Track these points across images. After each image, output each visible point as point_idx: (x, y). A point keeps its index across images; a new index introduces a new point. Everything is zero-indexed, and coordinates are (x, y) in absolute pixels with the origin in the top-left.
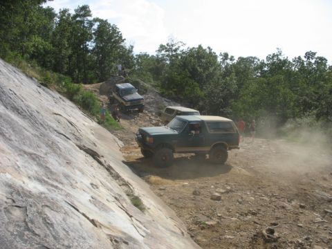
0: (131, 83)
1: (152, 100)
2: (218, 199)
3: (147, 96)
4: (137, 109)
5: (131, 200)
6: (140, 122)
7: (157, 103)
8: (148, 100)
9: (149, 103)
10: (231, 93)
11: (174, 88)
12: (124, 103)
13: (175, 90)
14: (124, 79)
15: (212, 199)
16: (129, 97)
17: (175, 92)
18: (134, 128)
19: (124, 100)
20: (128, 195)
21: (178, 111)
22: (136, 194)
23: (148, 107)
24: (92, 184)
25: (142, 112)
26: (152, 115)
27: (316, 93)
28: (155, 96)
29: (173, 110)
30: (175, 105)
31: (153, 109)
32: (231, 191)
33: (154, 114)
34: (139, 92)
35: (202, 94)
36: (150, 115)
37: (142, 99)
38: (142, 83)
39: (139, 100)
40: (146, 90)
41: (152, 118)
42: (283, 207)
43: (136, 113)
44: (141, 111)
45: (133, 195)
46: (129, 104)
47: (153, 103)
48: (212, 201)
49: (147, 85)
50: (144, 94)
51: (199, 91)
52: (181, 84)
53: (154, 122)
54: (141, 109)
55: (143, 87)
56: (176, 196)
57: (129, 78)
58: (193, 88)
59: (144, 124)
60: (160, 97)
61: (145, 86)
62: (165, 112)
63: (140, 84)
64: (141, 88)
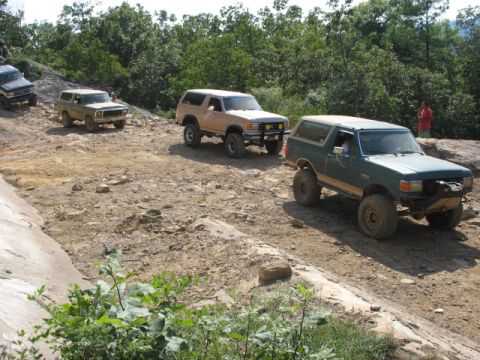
0: (15, 66)
1: (49, 86)
2: (106, 190)
3: (41, 82)
4: (27, 102)
6: (32, 119)
7: (57, 90)
8: (44, 88)
9: (44, 92)
12: (5, 94)
13: (85, 69)
14: (5, 59)
15: (97, 192)
16: (11, 85)
17: (85, 71)
18: (21, 127)
19: (3, 89)
21: (76, 95)
23: (43, 96)
25: (34, 105)
26: (50, 107)
27: (279, 53)
28: (54, 80)
29: (70, 95)
30: (75, 87)
31: (50, 100)
32: (127, 181)
33: (53, 105)
34: (26, 77)
36: (46, 107)
37: (32, 86)
39: (27, 88)
40: (40, 73)
41: (50, 111)
42: (191, 190)
43: (26, 107)
44: (33, 103)
46: (11, 95)
47: (51, 91)
48: (97, 195)
49: (40, 66)
50: (36, 79)
51: (118, 66)
52: (91, 60)
53: (52, 116)
54: (32, 100)
55: (34, 69)
56: (47, 194)
57: (11, 58)
58: (109, 64)
59: (37, 121)
60: (62, 82)
61: (38, 67)
62: (61, 99)
63: (29, 65)
64: (31, 71)
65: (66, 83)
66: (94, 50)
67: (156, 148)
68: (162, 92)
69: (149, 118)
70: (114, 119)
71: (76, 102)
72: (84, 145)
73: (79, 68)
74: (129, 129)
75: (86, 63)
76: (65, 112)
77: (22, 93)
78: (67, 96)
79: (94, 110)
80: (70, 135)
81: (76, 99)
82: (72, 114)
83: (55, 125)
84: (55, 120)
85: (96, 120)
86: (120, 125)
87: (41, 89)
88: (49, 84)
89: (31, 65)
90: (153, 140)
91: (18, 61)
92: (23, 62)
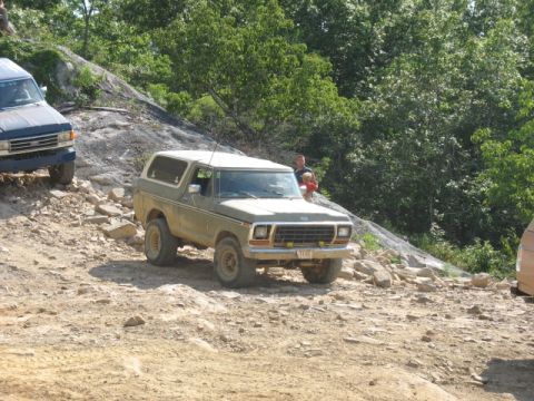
0: (22, 63)
1: (113, 134)
3: (92, 117)
4: (44, 173)
6: (55, 227)
7: (138, 146)
8: (98, 135)
9: (99, 149)
11: (222, 82)
13: (226, 91)
17: (225, 98)
18: (18, 248)
23: (94, 161)
25: (65, 185)
26: (112, 198)
28: (132, 117)
29: (181, 164)
30: (191, 144)
31: (114, 174)
33: (119, 192)
34: (52, 98)
36: (99, 195)
37: (67, 127)
38: (71, 59)
40: (90, 92)
41: (108, 208)
43: (39, 190)
44: (60, 179)
47: (118, 147)
49: (94, 70)
50: (79, 107)
51: (326, 91)
53: (115, 224)
54: (61, 170)
55: (76, 77)
57: (15, 38)
58: (302, 82)
59: (66, 232)
60: (156, 123)
61: (87, 72)
62: (149, 174)
63: (63, 63)
64: (68, 82)
65: (166, 127)
66: (261, 37)
67: (439, 362)
68: (452, 184)
69: (413, 262)
70: (305, 253)
71: (194, 188)
72: (211, 326)
73: (207, 89)
74: (349, 290)
75: (230, 72)
76: (156, 216)
77: (35, 146)
78: (169, 169)
79: (248, 219)
80: (169, 288)
81: (195, 180)
82: (179, 225)
83: (120, 254)
84: (124, 237)
85: (250, 250)
86: (320, 276)
87: (89, 140)
88: (115, 126)
89: (70, 66)
90: (429, 333)
91: (34, 49)
92: (48, 53)
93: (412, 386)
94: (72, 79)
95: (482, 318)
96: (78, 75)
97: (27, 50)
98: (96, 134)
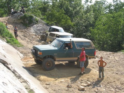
1: (41, 28)
2: (83, 90)
3: (38, 25)
5: (28, 92)
8: (39, 28)
10: (90, 23)
13: (55, 21)
15: (79, 90)
18: (30, 45)
20: (26, 89)
21: (57, 35)
22: (31, 88)
24: (3, 83)
28: (43, 25)
29: (54, 34)
32: (90, 85)
35: (72, 24)
38: (34, 17)
40: (37, 21)
45: (29, 89)
47: (41, 30)
48: (79, 91)
49: (38, 18)
51: (70, 22)
52: (59, 18)
56: (57, 88)
58: (67, 21)
59: (36, 43)
60: (46, 26)
61: (37, 19)
62: (49, 35)
63: (33, 17)
64: (34, 20)
65: (48, 27)
66: (61, 14)
73: (53, 21)
87: (38, 29)
88: (41, 27)
89: (34, 18)
90: (93, 61)
91: (29, 15)
92: (31, 16)
93: (95, 72)
94: (35, 20)
95: (98, 58)
96: (35, 19)
97: (28, 15)
98: (38, 28)
